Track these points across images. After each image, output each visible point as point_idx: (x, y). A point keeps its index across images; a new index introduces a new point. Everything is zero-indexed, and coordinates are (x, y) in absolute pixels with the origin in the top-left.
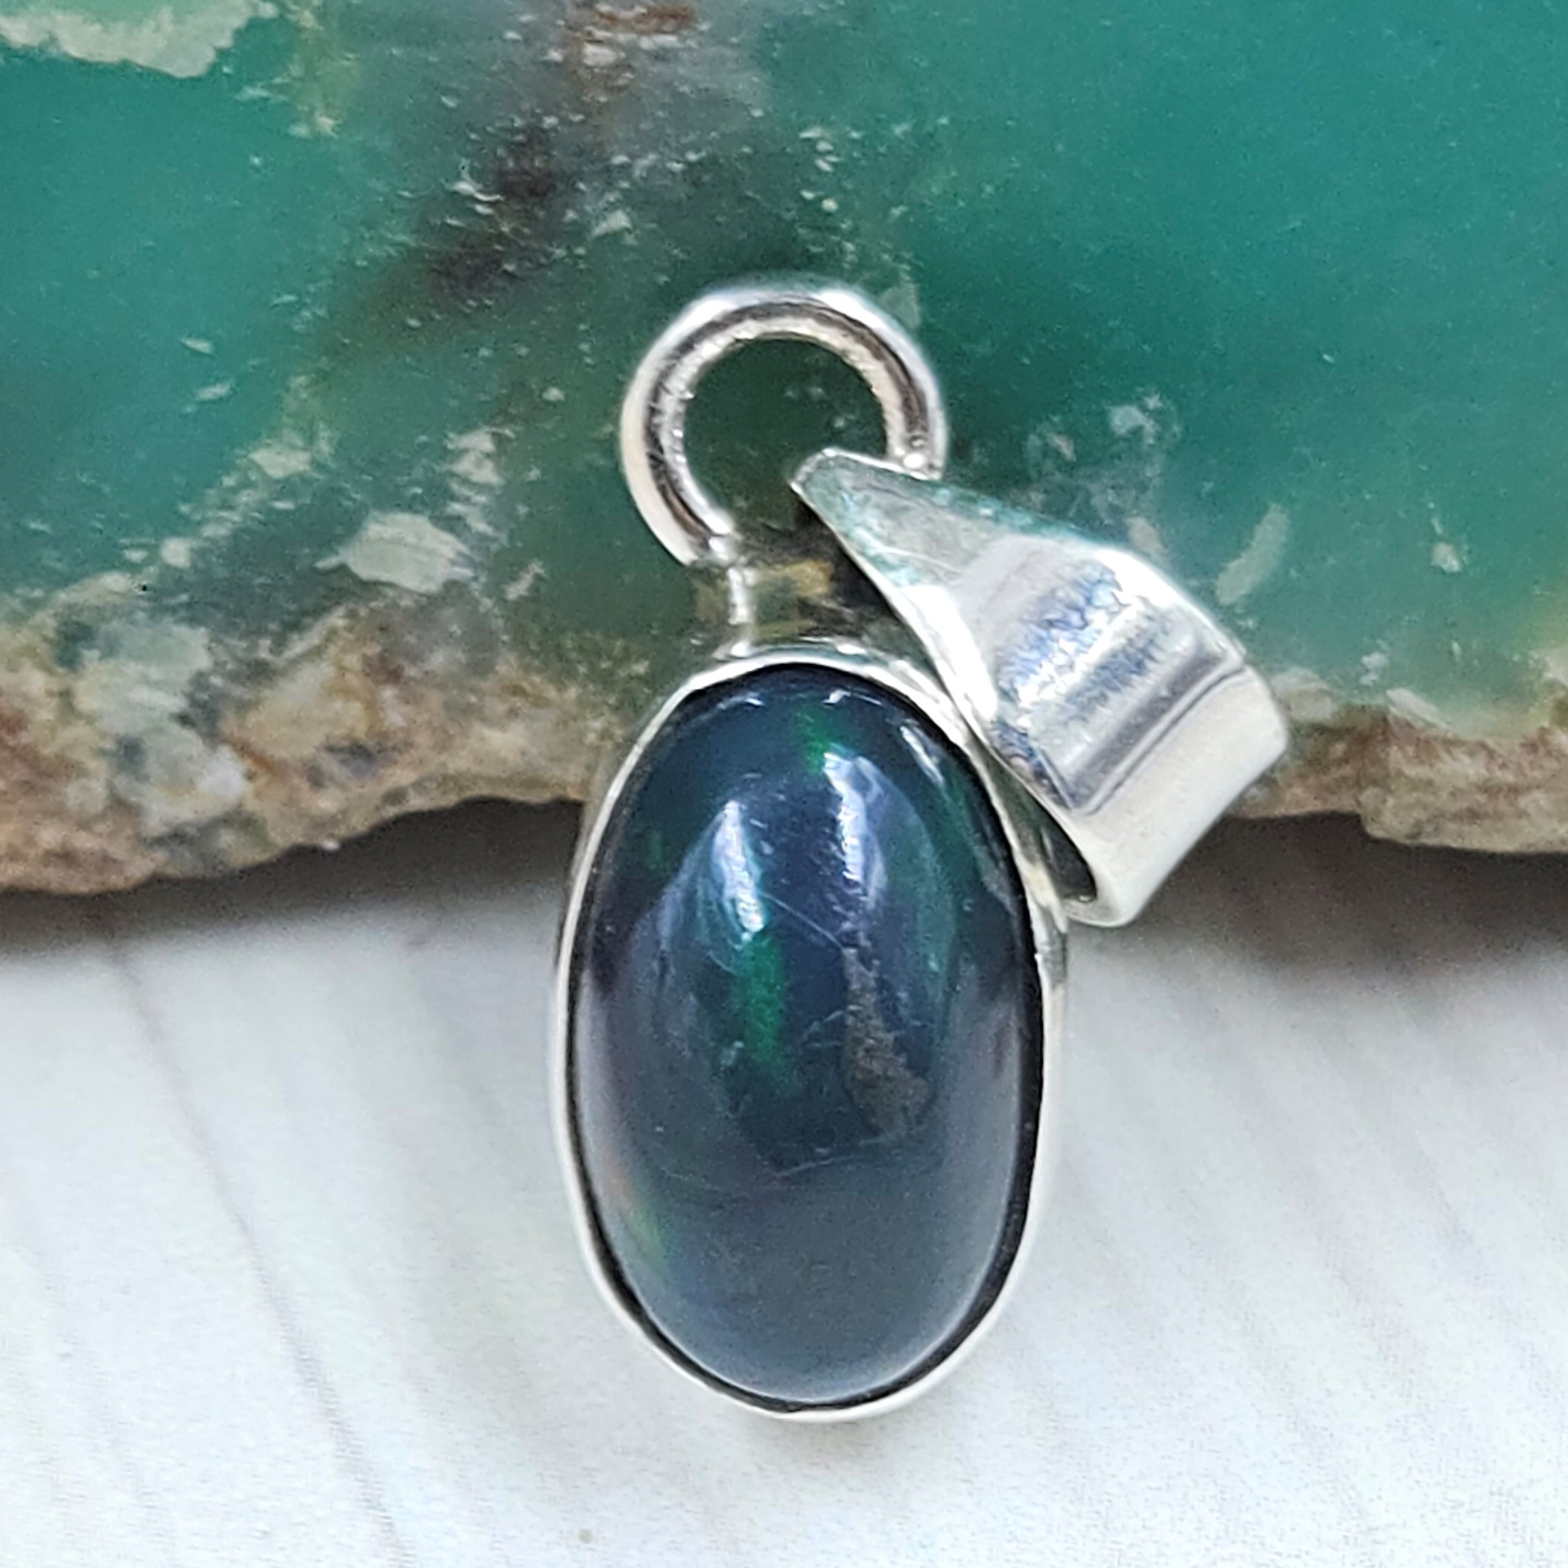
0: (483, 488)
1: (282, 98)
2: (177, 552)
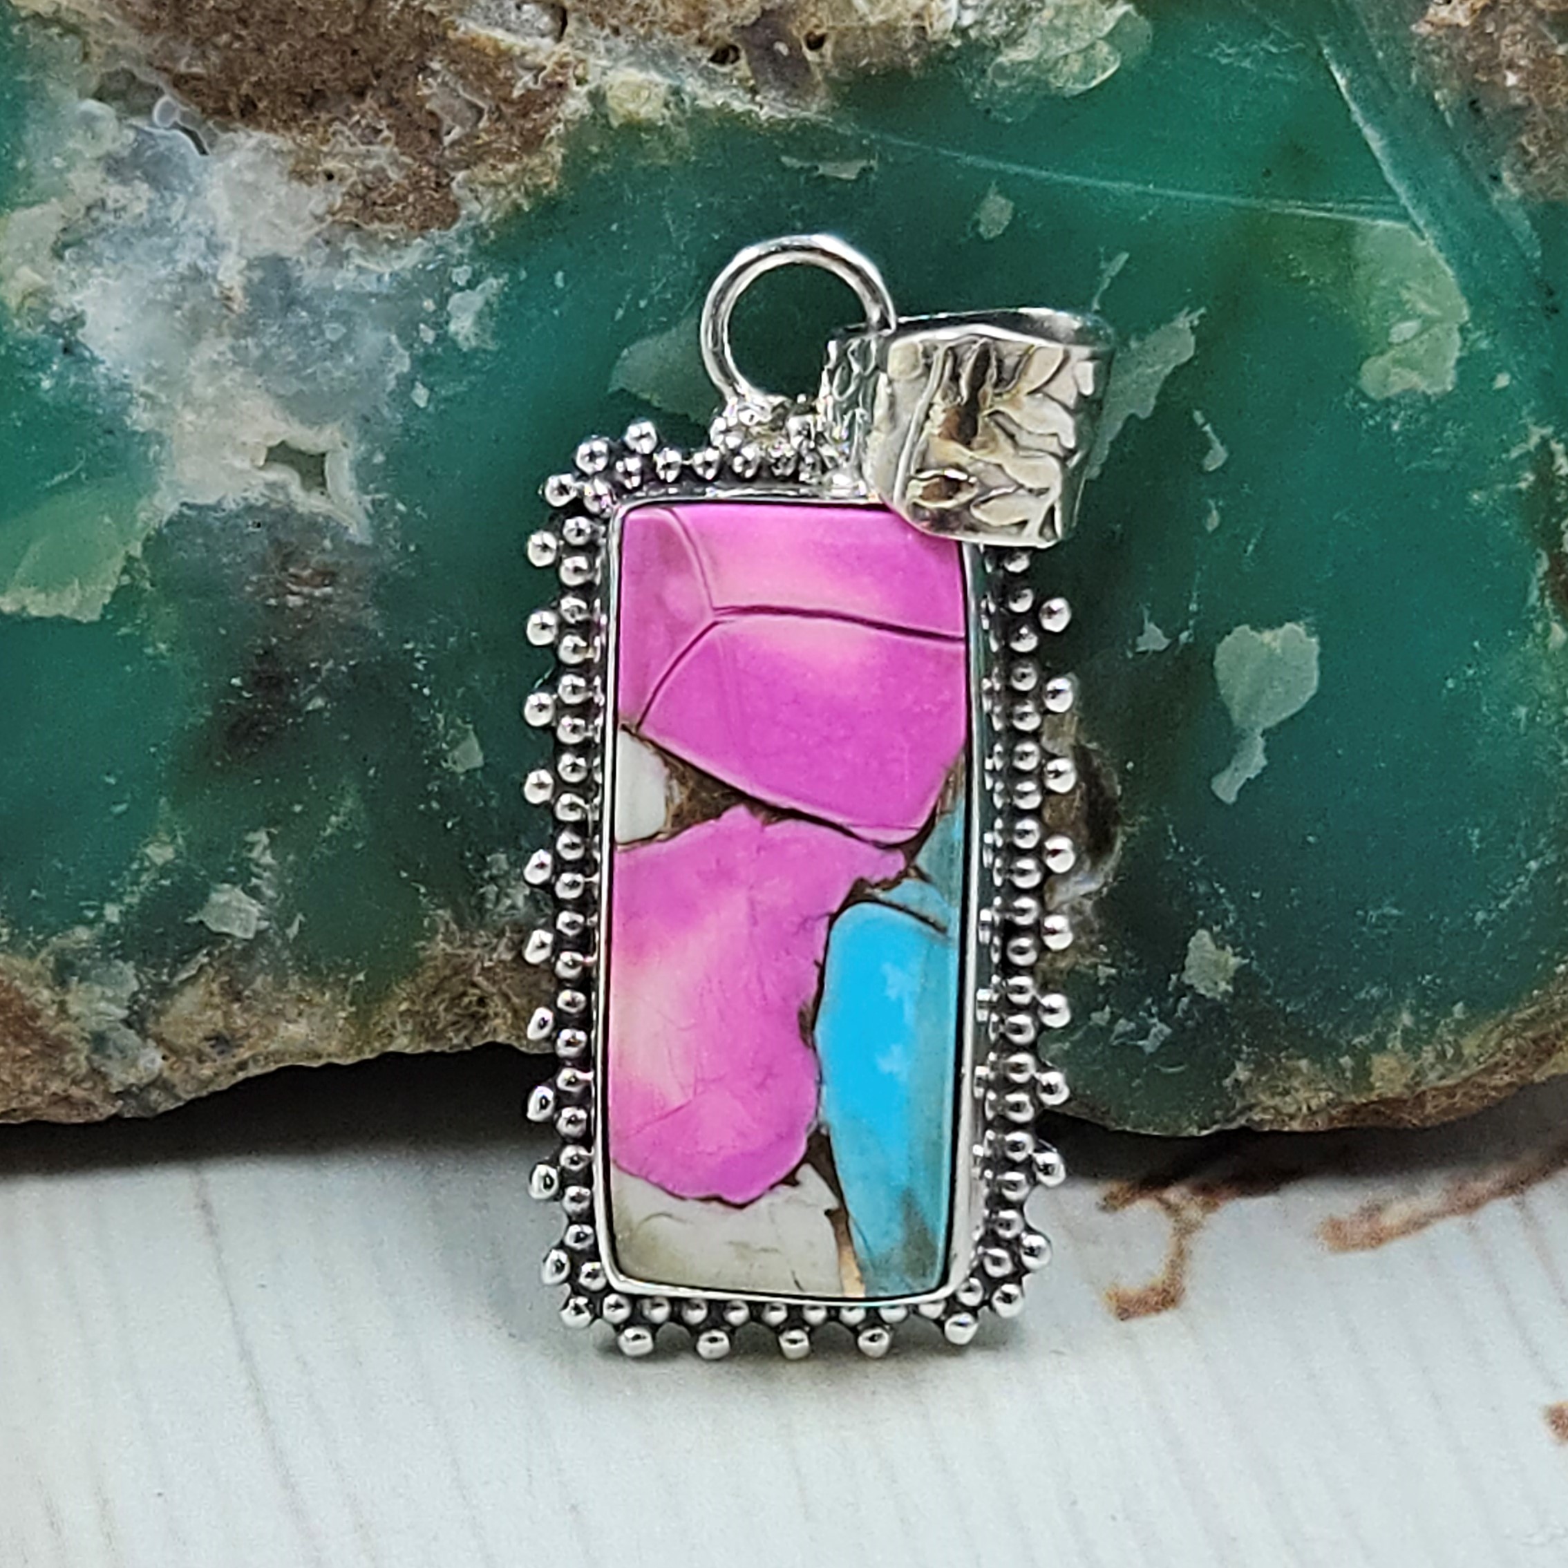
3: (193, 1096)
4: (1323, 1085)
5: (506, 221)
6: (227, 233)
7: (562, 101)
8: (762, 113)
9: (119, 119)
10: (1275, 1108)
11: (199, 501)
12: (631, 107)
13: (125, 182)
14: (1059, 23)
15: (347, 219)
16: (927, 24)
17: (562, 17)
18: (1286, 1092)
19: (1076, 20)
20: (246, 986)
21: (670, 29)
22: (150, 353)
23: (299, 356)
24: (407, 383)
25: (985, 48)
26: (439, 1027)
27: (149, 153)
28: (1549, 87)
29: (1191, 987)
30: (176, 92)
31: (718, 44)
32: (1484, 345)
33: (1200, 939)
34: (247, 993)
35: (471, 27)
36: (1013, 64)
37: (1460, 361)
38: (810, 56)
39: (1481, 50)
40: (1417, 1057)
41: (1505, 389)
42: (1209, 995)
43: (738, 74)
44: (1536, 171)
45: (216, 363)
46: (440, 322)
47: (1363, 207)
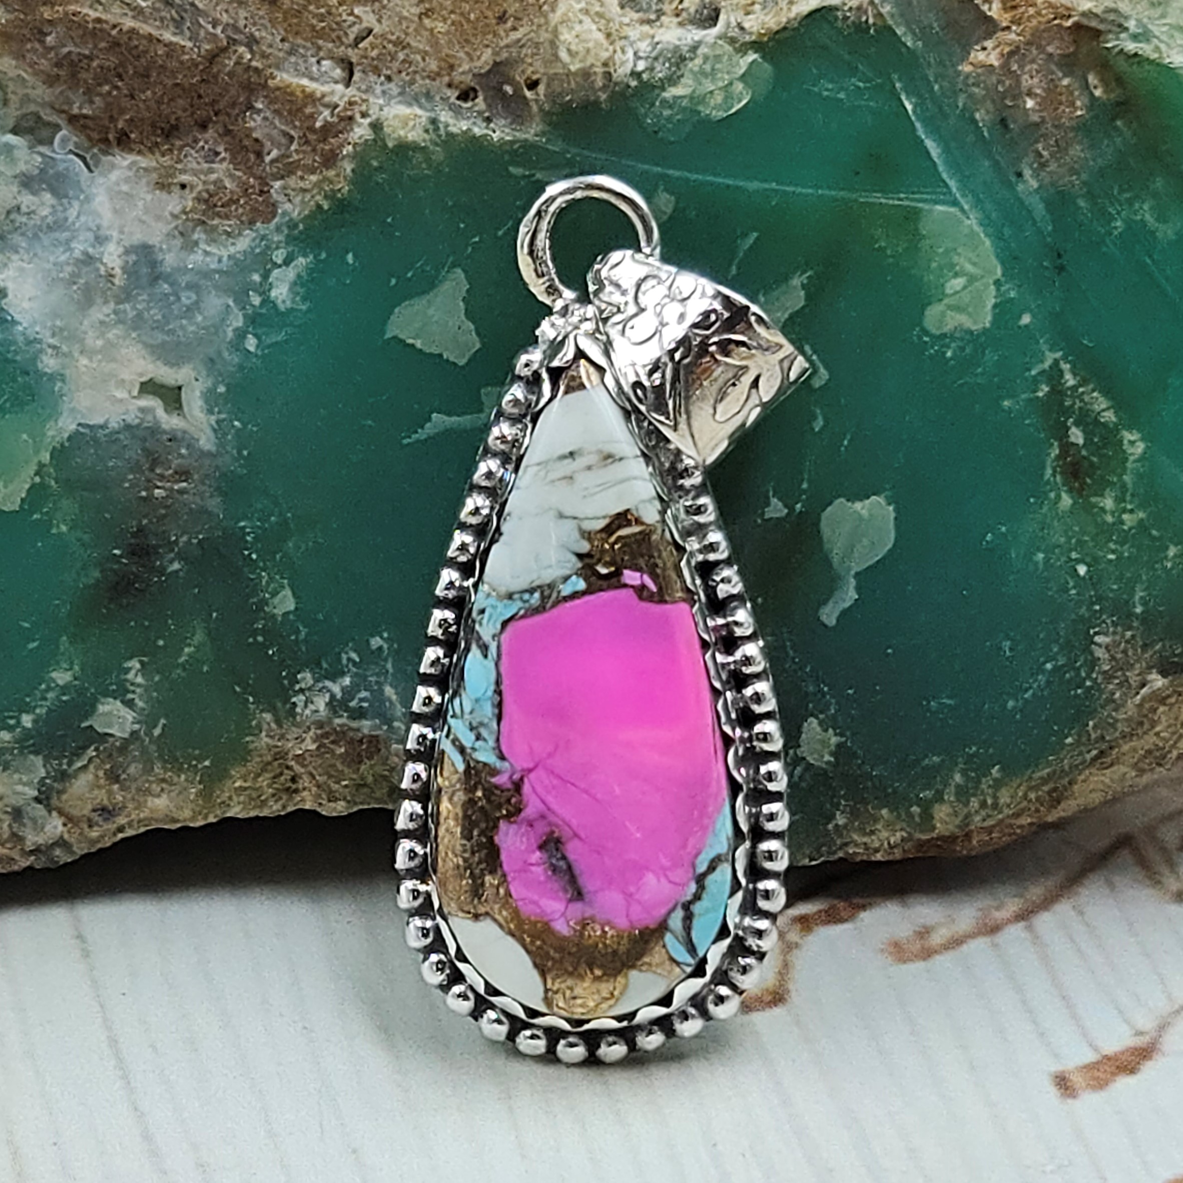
0: (139, 685)
1: (45, 518)
2: (27, 720)
3: (86, 851)
4: (898, 827)
5: (311, 216)
6: (109, 228)
7: (352, 129)
8: (494, 135)
9: (30, 148)
10: (865, 844)
11: (91, 423)
12: (402, 133)
13: (34, 193)
14: (708, 67)
15: (196, 217)
16: (612, 70)
17: (349, 68)
18: (872, 832)
19: (718, 66)
20: (124, 772)
21: (429, 77)
22: (55, 315)
23: (164, 316)
24: (241, 335)
25: (654, 87)
26: (263, 798)
27: (51, 172)
28: (1056, 109)
29: (804, 759)
30: (70, 128)
31: (463, 86)
32: (1012, 294)
33: (809, 724)
34: (123, 776)
35: (284, 77)
36: (675, 98)
37: (995, 306)
38: (528, 94)
39: (1007, 83)
40: (967, 804)
41: (1026, 326)
42: (816, 763)
43: (476, 109)
44: (1048, 169)
45: (102, 323)
46: (264, 290)
47: (925, 196)
